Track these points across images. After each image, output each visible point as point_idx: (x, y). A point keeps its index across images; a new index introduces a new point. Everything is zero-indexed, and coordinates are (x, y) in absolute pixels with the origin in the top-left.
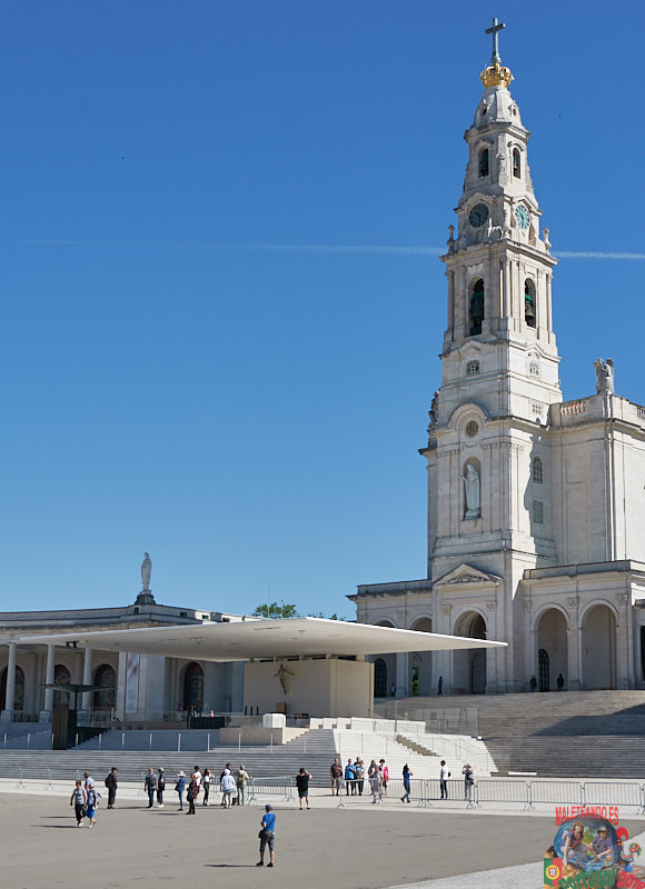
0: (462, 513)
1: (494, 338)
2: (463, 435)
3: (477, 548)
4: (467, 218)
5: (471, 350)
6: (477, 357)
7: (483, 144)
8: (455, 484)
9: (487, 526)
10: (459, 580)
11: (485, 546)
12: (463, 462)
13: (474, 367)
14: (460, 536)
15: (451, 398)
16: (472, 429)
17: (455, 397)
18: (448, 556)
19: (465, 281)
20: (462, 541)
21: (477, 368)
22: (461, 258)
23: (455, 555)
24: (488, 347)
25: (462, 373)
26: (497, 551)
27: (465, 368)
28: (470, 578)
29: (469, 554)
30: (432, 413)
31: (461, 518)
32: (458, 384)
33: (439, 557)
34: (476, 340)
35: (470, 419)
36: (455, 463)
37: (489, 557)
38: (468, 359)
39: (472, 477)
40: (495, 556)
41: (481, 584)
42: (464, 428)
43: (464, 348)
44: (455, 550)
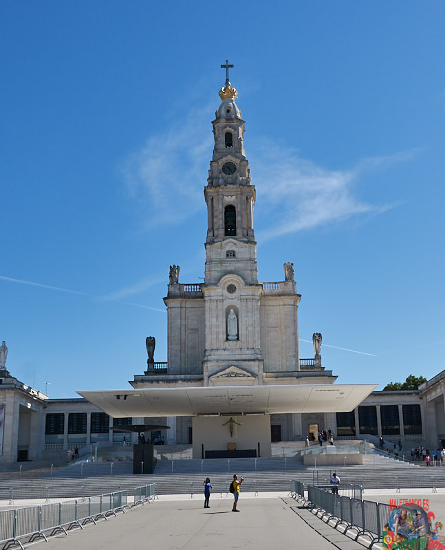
0: (225, 337)
1: (246, 240)
2: (226, 292)
3: (238, 357)
4: (221, 168)
5: (230, 244)
6: (234, 248)
7: (228, 129)
8: (221, 319)
9: (244, 346)
10: (229, 375)
11: (244, 357)
12: (225, 307)
13: (231, 254)
14: (224, 350)
15: (216, 269)
16: (231, 289)
17: (219, 269)
18: (217, 360)
19: (223, 204)
20: (226, 353)
21: (234, 255)
22: (220, 190)
23: (223, 360)
24: (242, 244)
25: (223, 256)
26: (254, 360)
27: (225, 254)
28: (236, 375)
29: (234, 360)
30: (171, 276)
31: (225, 339)
32: (221, 262)
33: (211, 361)
34: (234, 239)
35: (230, 283)
36: (220, 308)
37: (247, 363)
38: (228, 248)
39: (232, 316)
40: (252, 363)
41: (245, 378)
42: (226, 288)
43: (225, 242)
44: (222, 358)
